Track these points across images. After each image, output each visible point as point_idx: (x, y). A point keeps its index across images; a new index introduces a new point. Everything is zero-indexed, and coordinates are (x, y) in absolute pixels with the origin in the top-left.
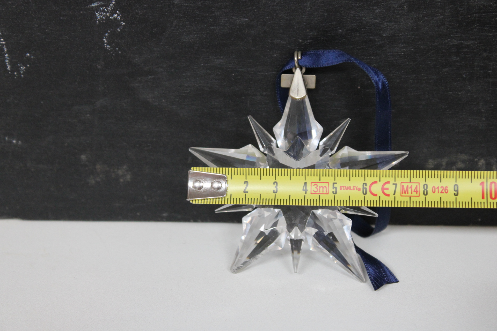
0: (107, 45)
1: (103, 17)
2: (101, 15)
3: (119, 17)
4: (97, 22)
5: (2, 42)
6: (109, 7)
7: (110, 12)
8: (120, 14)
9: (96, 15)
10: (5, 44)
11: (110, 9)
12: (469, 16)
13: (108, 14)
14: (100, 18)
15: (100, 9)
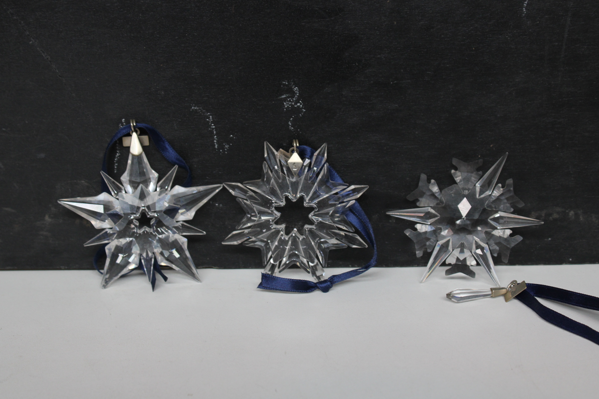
0: (291, 128)
1: (289, 105)
2: (288, 104)
3: (301, 105)
4: (285, 109)
5: (212, 127)
6: (294, 98)
7: (295, 102)
8: (302, 103)
9: (284, 104)
10: (215, 128)
11: (295, 99)
12: (560, 100)
13: (293, 103)
14: (287, 106)
15: (288, 100)
